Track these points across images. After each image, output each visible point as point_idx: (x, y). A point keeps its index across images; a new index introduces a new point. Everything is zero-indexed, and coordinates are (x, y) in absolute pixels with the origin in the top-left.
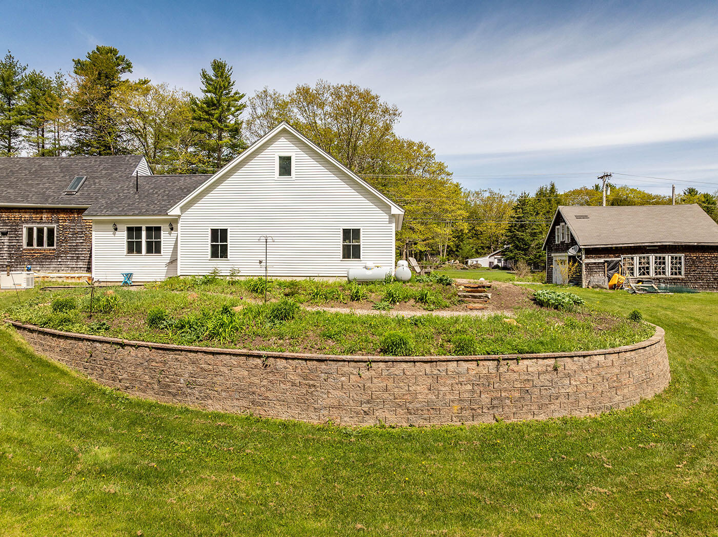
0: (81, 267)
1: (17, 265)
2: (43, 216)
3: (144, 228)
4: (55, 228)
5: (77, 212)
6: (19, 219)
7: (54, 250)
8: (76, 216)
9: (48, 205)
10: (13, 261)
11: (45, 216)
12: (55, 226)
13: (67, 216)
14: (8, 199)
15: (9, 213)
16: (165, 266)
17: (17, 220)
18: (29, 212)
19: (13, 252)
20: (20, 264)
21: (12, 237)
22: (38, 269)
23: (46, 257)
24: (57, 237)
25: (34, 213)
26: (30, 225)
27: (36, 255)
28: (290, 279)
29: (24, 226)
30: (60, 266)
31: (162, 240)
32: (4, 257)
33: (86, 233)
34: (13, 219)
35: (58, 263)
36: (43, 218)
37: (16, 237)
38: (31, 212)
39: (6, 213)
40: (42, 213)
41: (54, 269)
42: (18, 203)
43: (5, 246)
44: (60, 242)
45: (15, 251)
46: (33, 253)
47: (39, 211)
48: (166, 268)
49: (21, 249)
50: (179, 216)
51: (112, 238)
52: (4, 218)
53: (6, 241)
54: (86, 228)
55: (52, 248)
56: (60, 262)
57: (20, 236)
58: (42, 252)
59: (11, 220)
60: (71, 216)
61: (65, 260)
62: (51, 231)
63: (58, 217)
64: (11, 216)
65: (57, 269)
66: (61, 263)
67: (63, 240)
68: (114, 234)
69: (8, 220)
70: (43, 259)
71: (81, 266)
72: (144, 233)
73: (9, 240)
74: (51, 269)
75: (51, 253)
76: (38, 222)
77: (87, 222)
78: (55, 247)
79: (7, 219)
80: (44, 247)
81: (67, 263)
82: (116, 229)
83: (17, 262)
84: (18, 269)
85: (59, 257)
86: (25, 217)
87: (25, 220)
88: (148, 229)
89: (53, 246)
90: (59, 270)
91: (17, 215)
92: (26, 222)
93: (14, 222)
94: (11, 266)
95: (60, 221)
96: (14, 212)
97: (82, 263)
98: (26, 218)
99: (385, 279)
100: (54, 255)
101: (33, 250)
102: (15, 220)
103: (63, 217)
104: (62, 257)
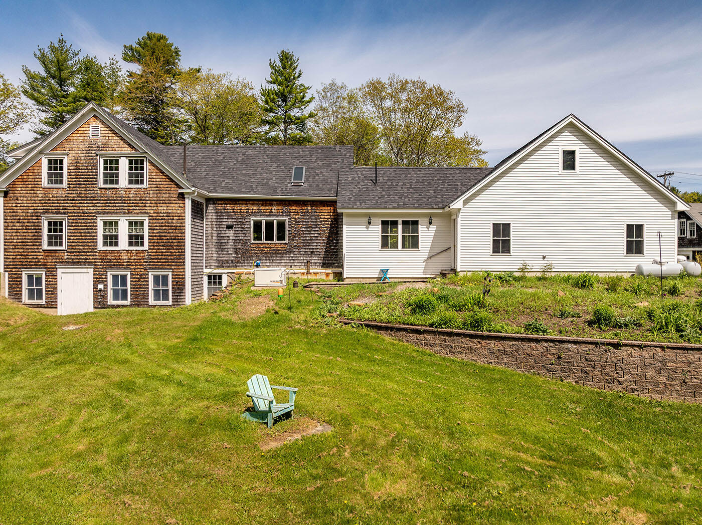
0: (316, 263)
1: (244, 260)
2: (273, 208)
3: (400, 222)
4: (287, 221)
5: (310, 204)
6: (245, 211)
7: (286, 244)
8: (309, 208)
9: (279, 197)
10: (239, 256)
11: (275, 209)
12: (287, 219)
13: (299, 208)
14: (230, 190)
15: (234, 204)
16: (422, 261)
17: (244, 212)
18: (257, 204)
19: (240, 247)
20: (248, 260)
21: (238, 230)
22: (268, 264)
23: (276, 252)
24: (289, 231)
25: (262, 205)
26: (258, 218)
27: (266, 250)
28: (566, 275)
29: (251, 219)
30: (292, 261)
31: (420, 234)
32: (229, 252)
33: (321, 227)
34: (239, 211)
35: (291, 258)
36: (273, 211)
37: (242, 231)
38: (259, 204)
39: (231, 204)
40: (272, 204)
41: (285, 264)
42: (243, 194)
43: (231, 241)
44: (292, 236)
45: (241, 246)
46: (262, 248)
47: (268, 202)
48: (424, 264)
49: (249, 244)
50: (459, 210)
51: (366, 232)
52: (229, 211)
53: (231, 235)
54: (321, 222)
55: (283, 242)
56: (292, 257)
57: (247, 229)
58: (272, 246)
59: (237, 212)
60: (304, 208)
61: (298, 256)
62: (281, 225)
63: (290, 209)
64: (237, 208)
65: (289, 264)
66: (294, 258)
67: (296, 234)
68: (368, 228)
69: (234, 212)
70: (273, 254)
71: (316, 261)
72: (400, 227)
73: (235, 233)
74: (283, 264)
75: (283, 248)
76: (267, 215)
77: (322, 215)
78: (286, 241)
79: (231, 211)
80: (274, 242)
81: (300, 258)
82: (370, 223)
83: (244, 257)
84: (245, 264)
85: (291, 252)
86: (253, 209)
87: (252, 212)
88: (404, 223)
89: (285, 240)
90: (291, 266)
91: (244, 207)
92: (254, 214)
93: (241, 215)
94: (238, 262)
95: (292, 214)
96: (239, 204)
97: (317, 259)
98: (254, 211)
99: (680, 274)
100: (285, 250)
101: (262, 244)
102: (241, 212)
103: (295, 210)
104: (294, 251)
